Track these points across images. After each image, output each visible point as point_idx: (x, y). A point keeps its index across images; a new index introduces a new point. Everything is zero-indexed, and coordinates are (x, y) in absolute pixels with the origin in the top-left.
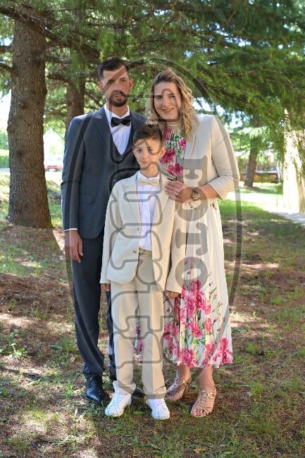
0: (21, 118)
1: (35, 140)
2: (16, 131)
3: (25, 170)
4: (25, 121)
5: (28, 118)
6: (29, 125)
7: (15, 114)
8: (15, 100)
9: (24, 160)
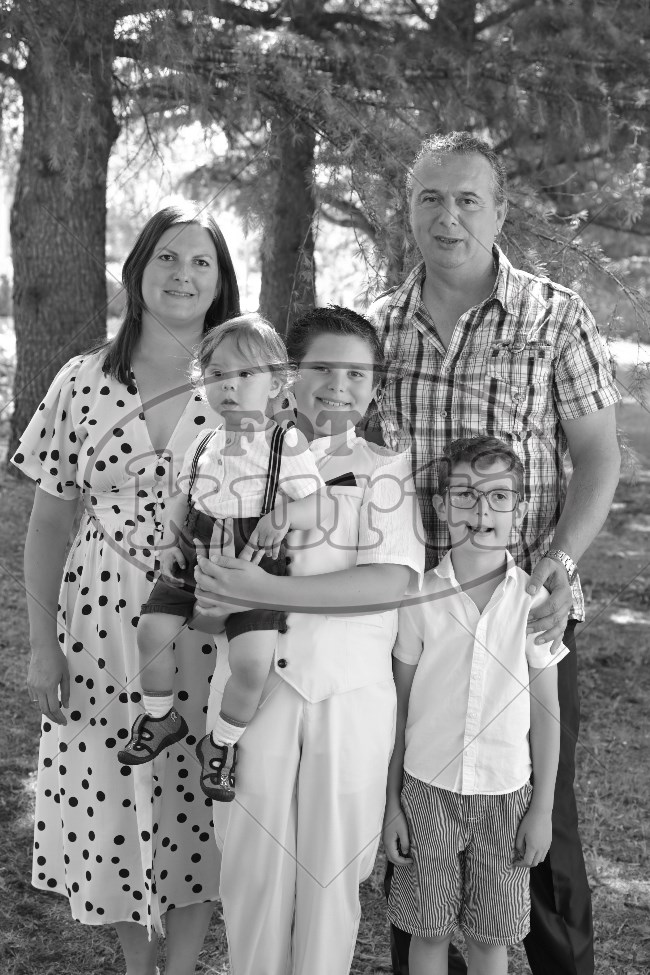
0: (39, 200)
1: (74, 260)
2: (28, 234)
3: (48, 338)
4: (51, 208)
5: (58, 200)
6: (60, 219)
7: (26, 190)
8: (27, 153)
9: (46, 311)
